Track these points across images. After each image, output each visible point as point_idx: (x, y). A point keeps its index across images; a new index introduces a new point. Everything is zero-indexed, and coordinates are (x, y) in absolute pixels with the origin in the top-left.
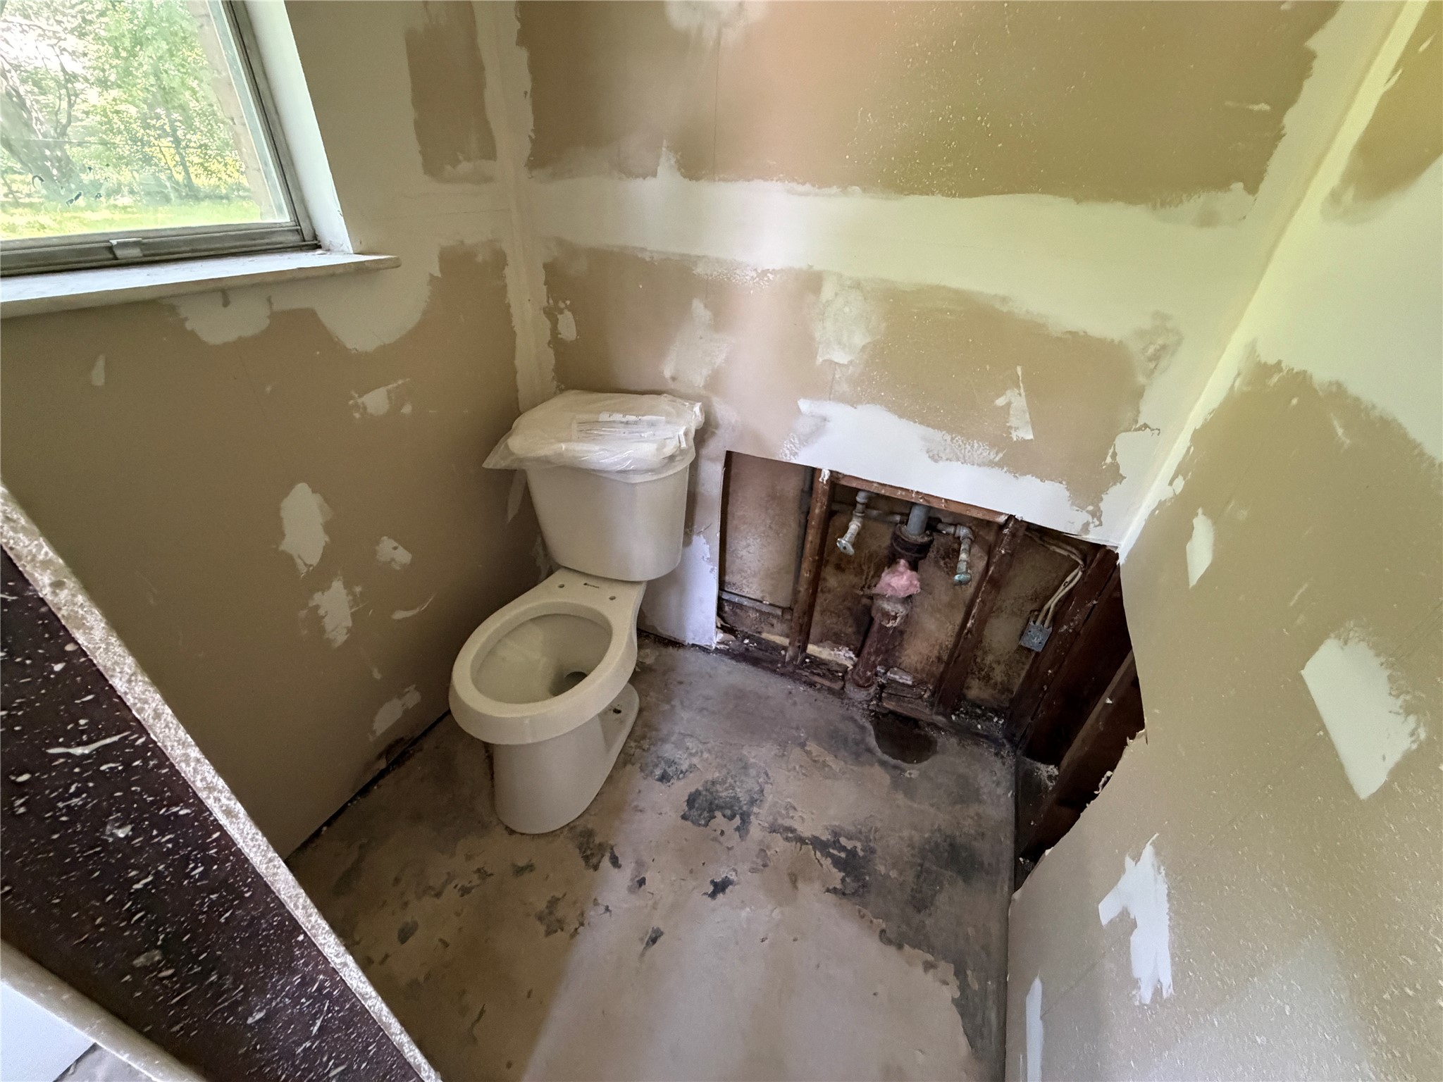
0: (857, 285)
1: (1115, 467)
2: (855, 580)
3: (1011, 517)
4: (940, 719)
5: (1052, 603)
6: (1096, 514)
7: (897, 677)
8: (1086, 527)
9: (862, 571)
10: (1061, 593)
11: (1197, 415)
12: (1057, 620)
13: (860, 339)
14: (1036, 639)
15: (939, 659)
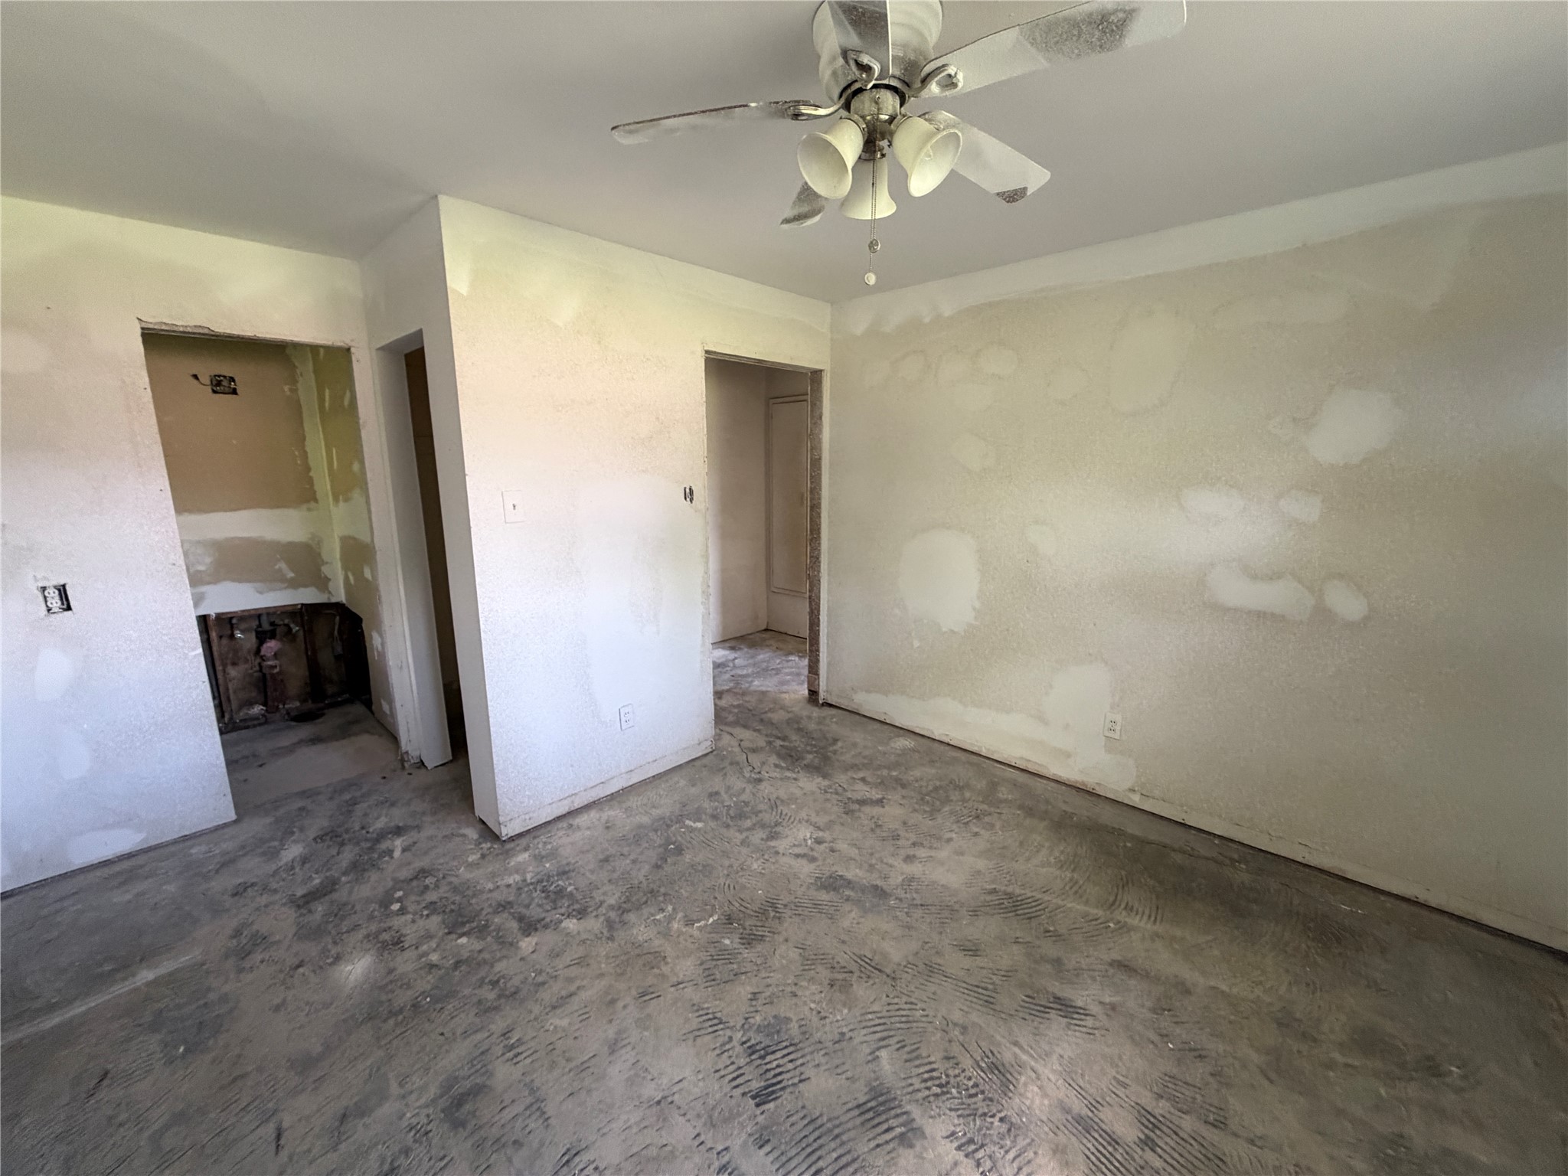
0: (199, 542)
1: (326, 577)
2: (246, 666)
3: (302, 604)
4: (322, 705)
5: (336, 632)
6: (330, 593)
7: (291, 705)
8: (329, 598)
9: (248, 660)
10: (337, 627)
11: (338, 556)
12: (341, 639)
13: (208, 560)
14: (339, 650)
15: (306, 684)
